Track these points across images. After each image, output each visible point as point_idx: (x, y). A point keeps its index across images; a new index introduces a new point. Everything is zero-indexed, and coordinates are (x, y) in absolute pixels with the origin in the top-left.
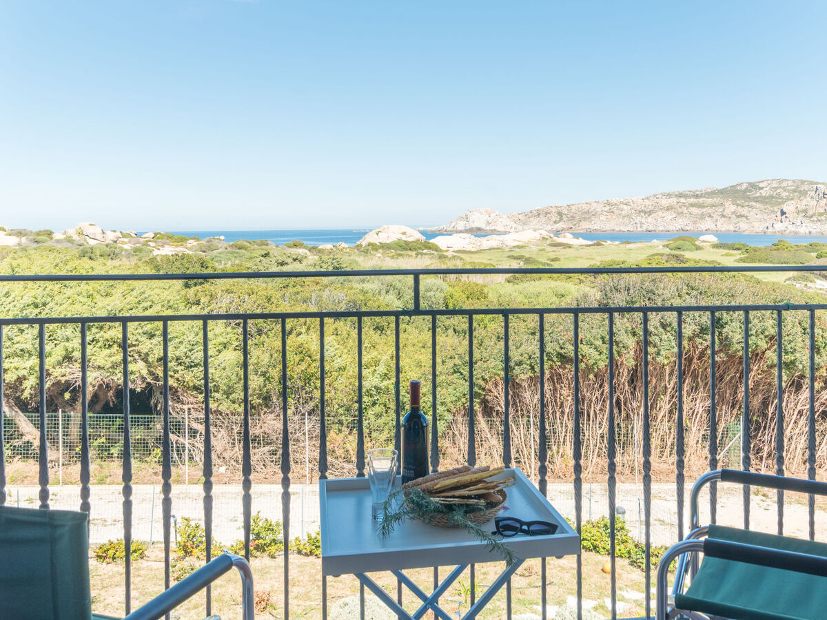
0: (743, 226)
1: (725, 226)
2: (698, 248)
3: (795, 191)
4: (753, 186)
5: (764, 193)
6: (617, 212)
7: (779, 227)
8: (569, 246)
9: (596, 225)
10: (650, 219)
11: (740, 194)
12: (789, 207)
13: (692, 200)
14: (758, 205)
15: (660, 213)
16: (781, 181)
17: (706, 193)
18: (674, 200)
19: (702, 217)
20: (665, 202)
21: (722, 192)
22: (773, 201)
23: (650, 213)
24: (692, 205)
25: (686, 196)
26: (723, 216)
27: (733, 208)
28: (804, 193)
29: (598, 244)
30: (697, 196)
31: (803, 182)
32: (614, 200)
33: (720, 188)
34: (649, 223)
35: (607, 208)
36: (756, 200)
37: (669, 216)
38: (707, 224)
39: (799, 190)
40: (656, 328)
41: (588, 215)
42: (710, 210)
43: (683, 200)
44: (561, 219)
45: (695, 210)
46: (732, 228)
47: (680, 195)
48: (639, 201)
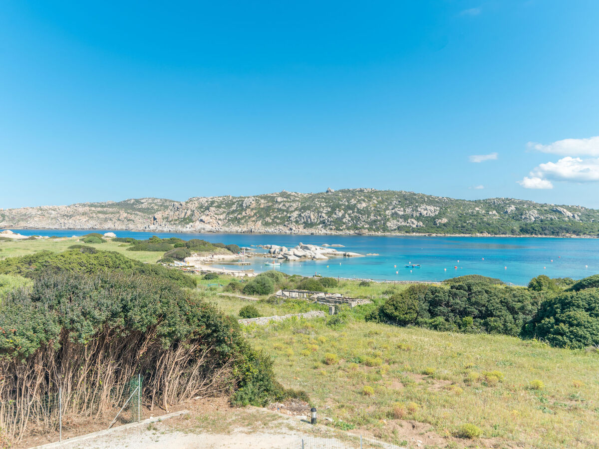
0: (131, 226)
1: (120, 226)
2: (104, 241)
3: (161, 206)
4: (138, 201)
5: (144, 206)
6: (47, 215)
7: (152, 227)
8: (10, 240)
9: (32, 224)
10: (70, 221)
11: (130, 206)
12: (158, 215)
13: (99, 209)
14: (140, 213)
15: (78, 217)
16: (154, 199)
17: (109, 205)
18: (87, 208)
19: (106, 220)
20: (81, 210)
21: (118, 204)
22: (148, 211)
23: (71, 216)
24: (99, 212)
25: (95, 206)
26: (119, 220)
27: (125, 215)
28: (166, 207)
29: (33, 239)
30: (102, 207)
31: (166, 200)
32: (45, 207)
33: (118, 201)
34: (70, 224)
35: (40, 212)
36: (139, 210)
37: (84, 219)
38: (109, 225)
39: (164, 206)
40: (78, 317)
41: (26, 217)
42: (111, 216)
43: (93, 209)
44: (4, 220)
45: (101, 216)
46: (124, 227)
47: (92, 205)
48: (63, 208)
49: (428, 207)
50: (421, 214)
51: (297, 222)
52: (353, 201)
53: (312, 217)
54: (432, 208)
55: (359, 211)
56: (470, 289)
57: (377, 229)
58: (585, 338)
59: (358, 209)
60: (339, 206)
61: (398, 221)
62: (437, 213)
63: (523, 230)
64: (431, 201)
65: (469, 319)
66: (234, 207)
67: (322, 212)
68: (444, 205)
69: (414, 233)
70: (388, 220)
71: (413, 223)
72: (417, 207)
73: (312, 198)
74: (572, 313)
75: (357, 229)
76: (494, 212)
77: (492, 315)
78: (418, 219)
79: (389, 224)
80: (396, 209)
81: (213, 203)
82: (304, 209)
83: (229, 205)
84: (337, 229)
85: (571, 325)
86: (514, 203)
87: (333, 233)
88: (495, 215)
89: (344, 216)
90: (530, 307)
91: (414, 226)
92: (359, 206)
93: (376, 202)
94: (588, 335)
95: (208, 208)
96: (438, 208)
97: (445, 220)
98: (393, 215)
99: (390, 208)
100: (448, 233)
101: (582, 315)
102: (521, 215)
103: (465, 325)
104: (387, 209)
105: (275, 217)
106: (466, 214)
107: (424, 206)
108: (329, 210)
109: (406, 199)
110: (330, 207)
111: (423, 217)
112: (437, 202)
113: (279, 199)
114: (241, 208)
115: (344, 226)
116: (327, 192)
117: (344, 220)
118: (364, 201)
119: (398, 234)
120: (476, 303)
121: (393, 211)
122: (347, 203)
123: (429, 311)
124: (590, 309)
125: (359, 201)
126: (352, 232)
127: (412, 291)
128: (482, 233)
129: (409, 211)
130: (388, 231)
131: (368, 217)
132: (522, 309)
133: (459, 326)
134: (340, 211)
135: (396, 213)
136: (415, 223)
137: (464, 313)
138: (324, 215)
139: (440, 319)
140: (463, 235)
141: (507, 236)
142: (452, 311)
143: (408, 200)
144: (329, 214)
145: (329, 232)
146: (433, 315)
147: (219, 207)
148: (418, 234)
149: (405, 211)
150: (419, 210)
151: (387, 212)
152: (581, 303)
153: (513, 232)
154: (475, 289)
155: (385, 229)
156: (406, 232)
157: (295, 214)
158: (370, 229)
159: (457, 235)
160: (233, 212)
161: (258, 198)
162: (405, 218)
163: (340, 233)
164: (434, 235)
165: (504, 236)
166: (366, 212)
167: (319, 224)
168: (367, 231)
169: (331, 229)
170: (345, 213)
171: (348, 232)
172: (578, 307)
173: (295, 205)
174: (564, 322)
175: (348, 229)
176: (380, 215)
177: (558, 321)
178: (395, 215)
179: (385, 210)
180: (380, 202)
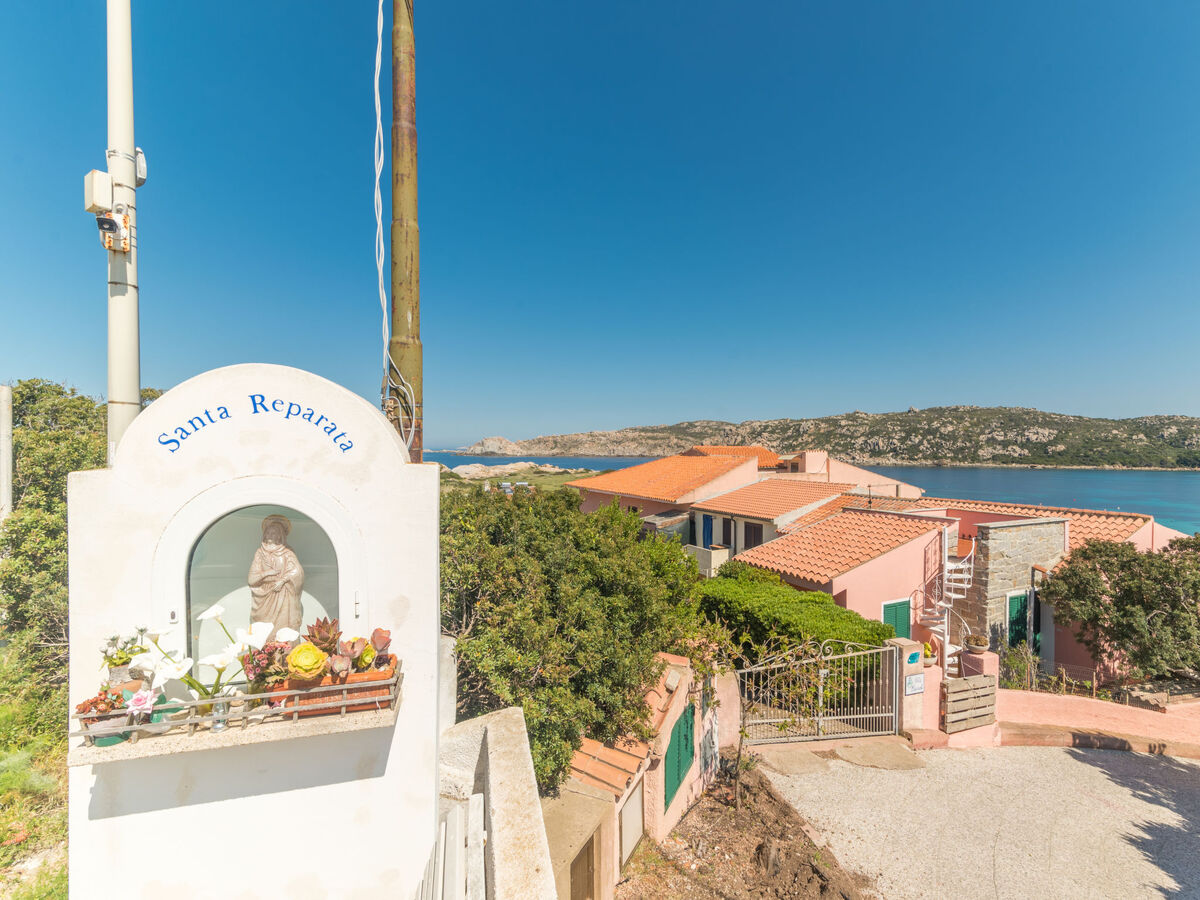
3: (716, 429)
4: (691, 425)
5: (697, 430)
6: (597, 442)
10: (620, 448)
11: (682, 430)
12: (707, 442)
13: (650, 434)
14: (690, 438)
15: (627, 443)
16: (708, 422)
17: (661, 429)
18: (638, 433)
19: (655, 446)
20: (631, 435)
21: (671, 428)
22: (701, 436)
23: (620, 443)
24: (649, 438)
25: (647, 431)
26: (669, 446)
27: (675, 441)
30: (653, 431)
31: (722, 423)
32: (596, 432)
33: (671, 424)
35: (590, 439)
36: (691, 435)
37: (633, 445)
39: (719, 430)
41: (577, 443)
42: (660, 442)
43: (643, 434)
44: (556, 446)
45: (651, 442)
47: (644, 430)
48: (613, 433)
49: (1040, 430)
50: (1028, 439)
51: (862, 450)
52: (935, 424)
53: (881, 444)
54: (1046, 432)
55: (942, 436)
57: (964, 459)
59: (941, 434)
60: (916, 431)
61: (995, 449)
62: (1052, 438)
63: (1182, 462)
64: (1047, 421)
66: (790, 433)
67: (893, 438)
68: (1063, 425)
69: (1014, 465)
70: (981, 447)
71: (1014, 451)
72: (1024, 430)
73: (888, 418)
75: (936, 458)
76: (1142, 436)
78: (1022, 446)
79: (981, 452)
80: (994, 434)
81: (766, 427)
82: (872, 434)
83: (784, 430)
84: (911, 459)
86: (1176, 423)
87: (905, 463)
88: (1141, 440)
89: (921, 443)
91: (1016, 455)
92: (942, 430)
93: (968, 425)
95: (760, 434)
96: (1056, 432)
97: (1061, 447)
98: (988, 440)
99: (987, 431)
100: (1062, 464)
102: (1185, 440)
104: (983, 433)
105: (836, 444)
106: (1097, 439)
107: (1033, 430)
108: (903, 435)
109: (1011, 420)
110: (905, 431)
111: (1031, 442)
112: (1057, 423)
113: (843, 423)
114: (798, 433)
115: (920, 455)
116: (909, 411)
117: (921, 447)
118: (951, 423)
119: (991, 465)
121: (990, 436)
122: (927, 427)
125: (944, 424)
126: (929, 462)
128: (1112, 464)
129: (1011, 435)
130: (979, 461)
131: (954, 444)
134: (916, 436)
135: (993, 438)
136: (1017, 451)
138: (895, 441)
140: (1083, 467)
141: (1152, 468)
143: (1015, 420)
144: (902, 440)
145: (899, 462)
147: (773, 432)
148: (1018, 466)
149: (1006, 435)
150: (1026, 434)
151: (981, 437)
153: (1162, 463)
155: (975, 458)
156: (1003, 463)
157: (861, 441)
158: (952, 459)
159: (1075, 467)
160: (788, 438)
161: (817, 422)
162: (1005, 444)
163: (914, 463)
164: (1040, 467)
165: (1147, 468)
166: (952, 437)
167: (889, 452)
168: (949, 460)
169: (903, 459)
170: (923, 439)
171: (924, 462)
173: (861, 430)
175: (925, 458)
176: (970, 442)
178: (992, 441)
179: (979, 434)
180: (973, 425)
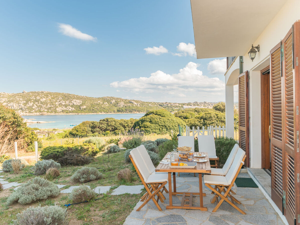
49: (77, 101)
50: (73, 104)
52: (38, 98)
53: (15, 106)
54: (79, 101)
55: (41, 103)
56: (107, 121)
57: (52, 112)
58: (149, 131)
59: (41, 102)
60: (30, 100)
61: (62, 108)
62: (81, 104)
63: (118, 111)
64: (78, 98)
65: (108, 132)
67: (20, 103)
68: (84, 99)
69: (70, 113)
70: (57, 107)
71: (70, 108)
72: (71, 100)
73: (14, 96)
74: (145, 124)
75: (41, 112)
76: (106, 103)
77: (117, 129)
78: (72, 106)
79: (57, 109)
80: (61, 102)
82: (10, 101)
84: (30, 112)
85: (145, 127)
86: (114, 99)
87: (28, 114)
88: (106, 104)
89: (33, 105)
90: (130, 125)
91: (70, 110)
92: (41, 100)
93: (51, 98)
94: (151, 130)
96: (81, 101)
97: (85, 107)
98: (59, 104)
99: (58, 101)
100: (86, 113)
101: (148, 124)
102: (117, 104)
103: (107, 134)
104: (56, 101)
106: (94, 104)
107: (75, 100)
108: (25, 102)
109: (66, 97)
110: (25, 100)
111: (74, 105)
112: (81, 98)
115: (34, 111)
116: (23, 92)
117: (33, 107)
118: (44, 97)
119: (62, 114)
120: (111, 125)
121: (60, 103)
122: (35, 99)
123: (92, 131)
124: (151, 122)
125: (41, 98)
126: (38, 114)
127: (84, 123)
128: (101, 112)
129: (67, 102)
130: (57, 113)
131: (46, 106)
132: (128, 125)
133: (104, 135)
134: (31, 103)
135: (61, 104)
136: (71, 109)
137: (106, 130)
138: (21, 105)
139: (97, 133)
140: (93, 114)
141: (112, 113)
142: (101, 130)
143: (67, 97)
144: (25, 104)
145: (25, 114)
146: (93, 132)
148: (72, 114)
149: (65, 102)
150: (72, 102)
151: (57, 103)
152: (148, 120)
153: (114, 111)
154: (109, 120)
155: (56, 112)
156: (67, 113)
157: (4, 104)
158: (47, 112)
159: (91, 114)
162: (66, 106)
163: (31, 114)
164: (80, 114)
165: (111, 113)
166: (45, 103)
167: (19, 110)
168: (46, 113)
169: (26, 112)
170: (34, 104)
171: (36, 114)
172: (147, 121)
173: (4, 100)
174: (143, 127)
175: (36, 112)
176: (53, 105)
177: (140, 127)
178: (60, 105)
179: (55, 102)
180: (52, 98)
